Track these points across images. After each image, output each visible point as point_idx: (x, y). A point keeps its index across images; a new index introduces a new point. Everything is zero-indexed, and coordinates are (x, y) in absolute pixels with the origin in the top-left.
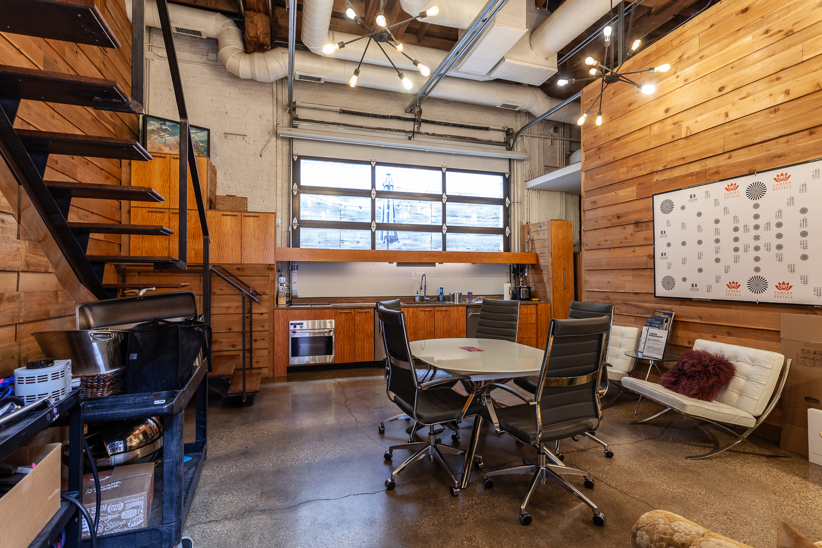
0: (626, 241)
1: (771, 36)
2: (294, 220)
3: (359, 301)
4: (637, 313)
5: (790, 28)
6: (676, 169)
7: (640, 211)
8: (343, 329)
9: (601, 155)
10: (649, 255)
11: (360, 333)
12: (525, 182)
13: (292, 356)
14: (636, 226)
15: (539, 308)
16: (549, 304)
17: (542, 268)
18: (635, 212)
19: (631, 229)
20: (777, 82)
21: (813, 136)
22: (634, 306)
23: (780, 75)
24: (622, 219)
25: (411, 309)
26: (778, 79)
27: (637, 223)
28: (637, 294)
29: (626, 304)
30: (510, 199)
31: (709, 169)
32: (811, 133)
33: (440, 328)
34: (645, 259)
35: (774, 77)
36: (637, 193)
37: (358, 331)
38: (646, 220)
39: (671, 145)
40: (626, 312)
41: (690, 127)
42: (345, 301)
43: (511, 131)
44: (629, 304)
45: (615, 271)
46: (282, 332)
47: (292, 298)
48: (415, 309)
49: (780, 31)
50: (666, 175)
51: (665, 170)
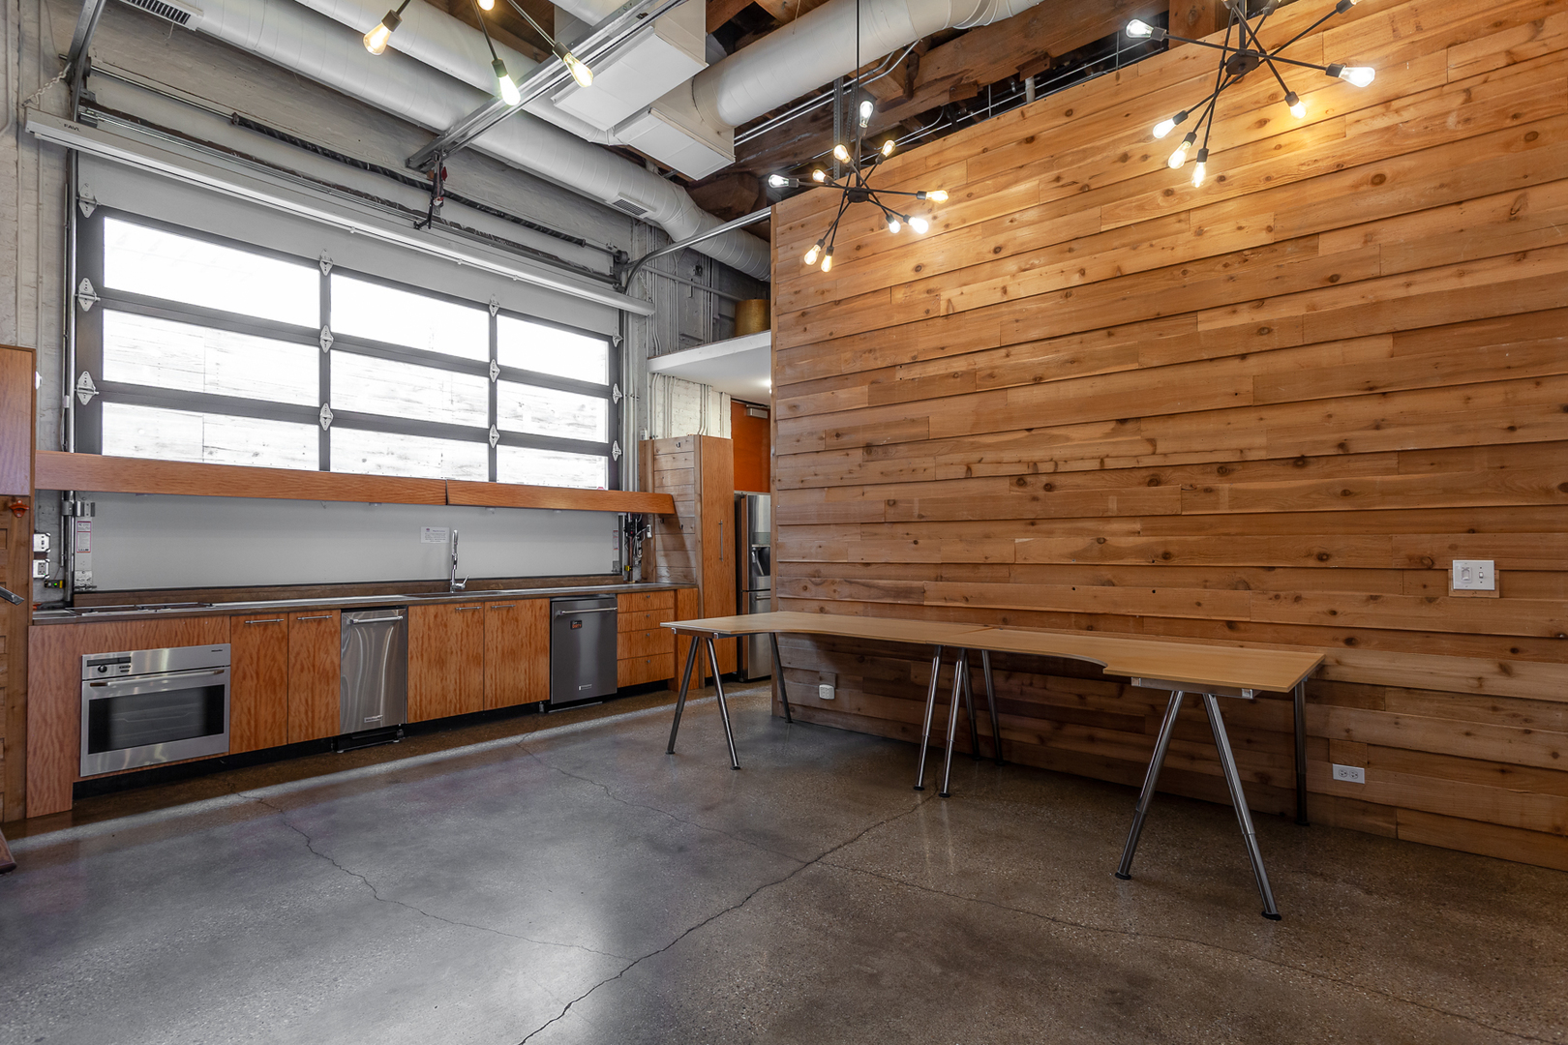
0: (851, 476)
1: (1062, 186)
2: (81, 380)
3: (287, 594)
4: (869, 597)
5: (1086, 182)
6: (933, 364)
7: (873, 427)
8: (254, 665)
9: (808, 326)
10: (888, 501)
11: (302, 670)
12: (649, 358)
13: (91, 751)
14: (867, 452)
15: (680, 597)
16: (695, 589)
17: (681, 523)
18: (866, 428)
19: (858, 455)
20: (1068, 255)
21: (1113, 338)
22: (863, 585)
23: (1074, 245)
24: (844, 439)
25: (432, 610)
26: (1070, 250)
27: (868, 448)
28: (868, 564)
29: (851, 583)
30: (620, 388)
31: (980, 370)
32: (1110, 335)
33: (497, 647)
34: (882, 506)
35: (1066, 246)
36: (869, 396)
37: (298, 666)
38: (885, 442)
39: (924, 324)
40: (851, 596)
41: (953, 300)
42: (246, 595)
43: (624, 257)
44: (857, 583)
45: (832, 526)
46: (59, 688)
47: (73, 593)
48: (441, 607)
49: (1074, 183)
50: (916, 372)
51: (914, 362)
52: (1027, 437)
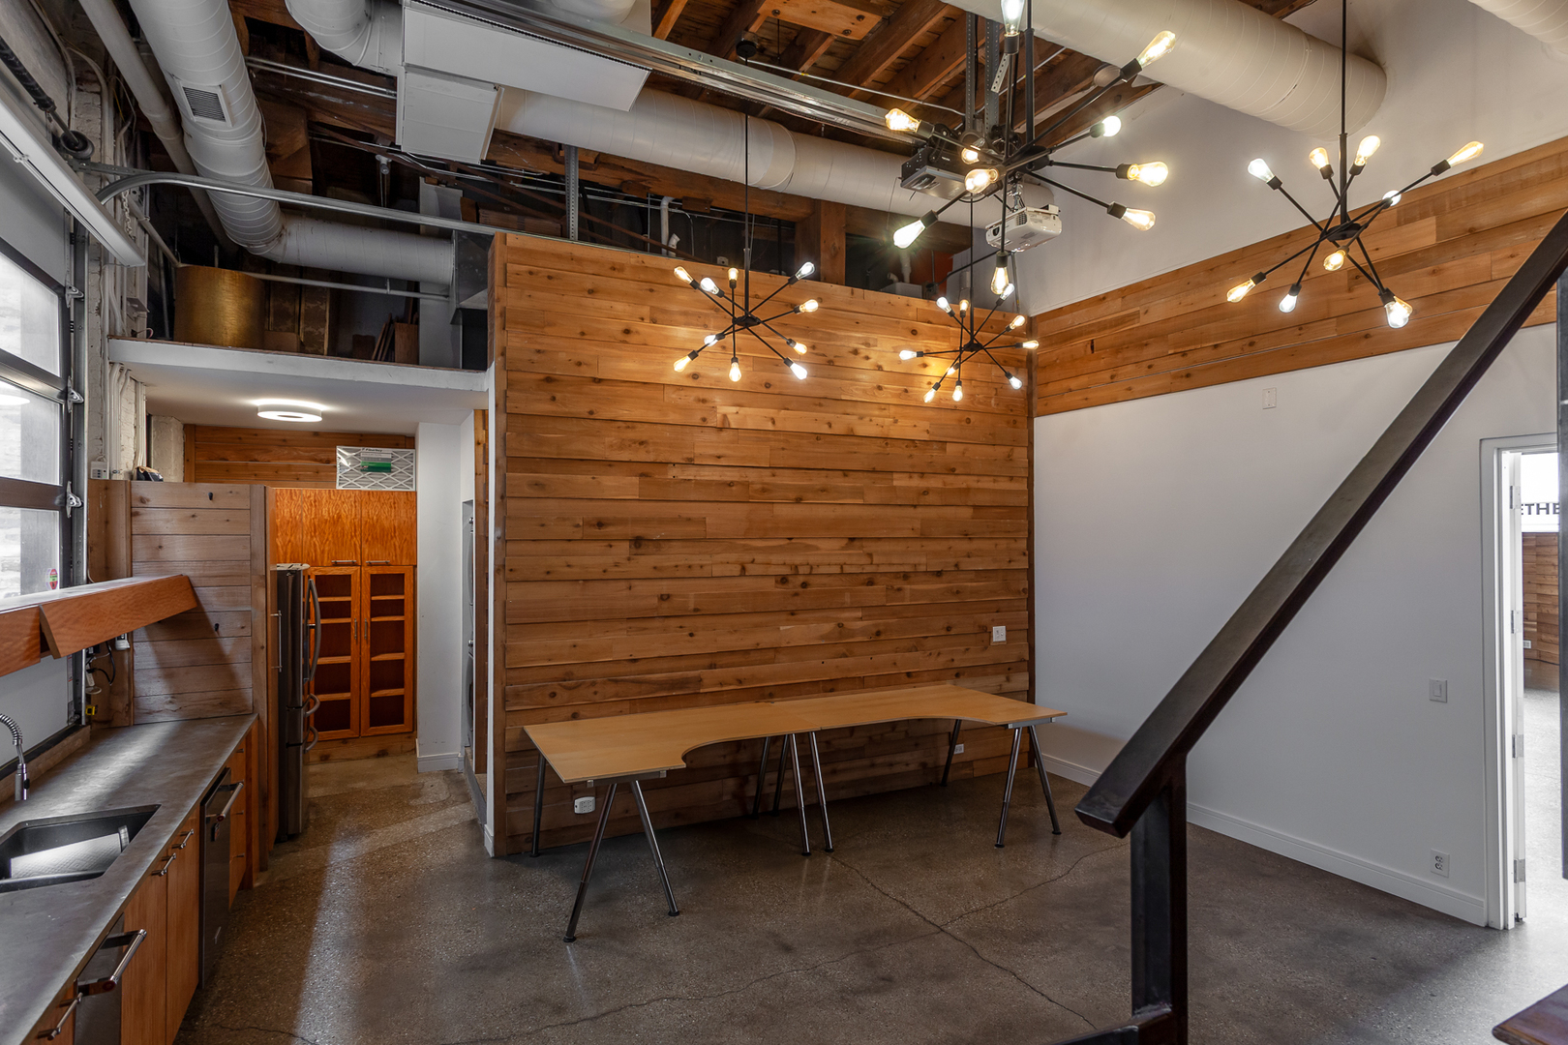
0: (617, 569)
1: (817, 354)
4: (640, 693)
5: (832, 358)
6: (707, 468)
7: (646, 521)
10: (662, 595)
12: (110, 336)
14: (635, 546)
18: (636, 521)
19: (624, 549)
20: (818, 408)
21: (847, 479)
22: (633, 681)
23: (822, 401)
24: (610, 530)
26: (820, 405)
27: (638, 542)
28: (635, 660)
29: (616, 681)
31: (753, 483)
32: (845, 475)
34: (655, 601)
35: (817, 401)
36: (640, 488)
38: (658, 537)
39: (700, 429)
40: (616, 695)
41: (729, 416)
44: (622, 680)
45: (589, 623)
49: (824, 355)
50: (690, 473)
51: (690, 462)
52: (788, 544)
